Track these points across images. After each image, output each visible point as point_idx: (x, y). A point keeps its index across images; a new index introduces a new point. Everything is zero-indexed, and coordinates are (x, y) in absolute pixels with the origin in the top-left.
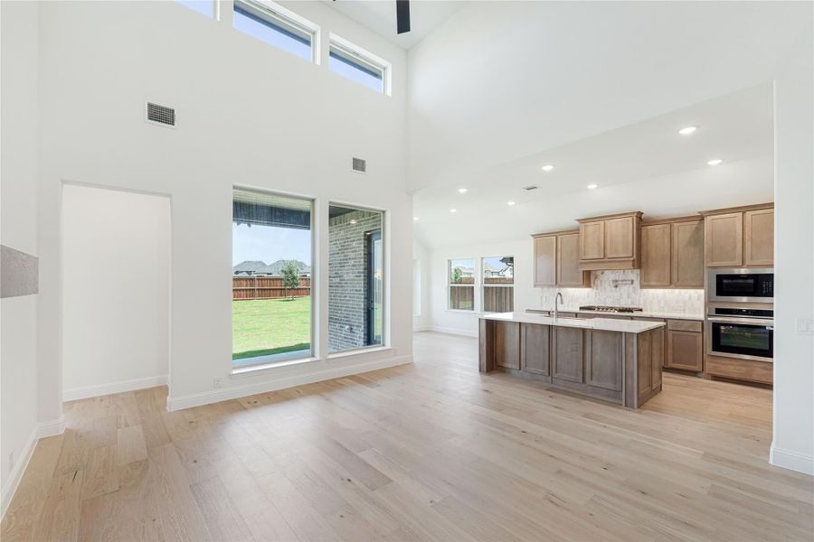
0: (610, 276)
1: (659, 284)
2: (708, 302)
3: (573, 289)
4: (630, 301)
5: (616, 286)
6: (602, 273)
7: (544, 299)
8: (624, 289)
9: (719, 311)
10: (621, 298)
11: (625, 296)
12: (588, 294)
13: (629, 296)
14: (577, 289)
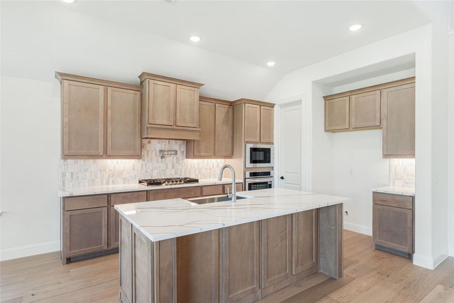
0: (156, 146)
1: (207, 154)
2: (246, 168)
3: (115, 161)
4: (173, 171)
5: (162, 157)
6: (149, 142)
7: (68, 175)
8: (170, 159)
9: (254, 175)
10: (167, 168)
11: (170, 166)
12: (134, 165)
13: (173, 166)
14: (119, 160)
